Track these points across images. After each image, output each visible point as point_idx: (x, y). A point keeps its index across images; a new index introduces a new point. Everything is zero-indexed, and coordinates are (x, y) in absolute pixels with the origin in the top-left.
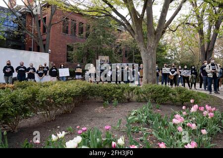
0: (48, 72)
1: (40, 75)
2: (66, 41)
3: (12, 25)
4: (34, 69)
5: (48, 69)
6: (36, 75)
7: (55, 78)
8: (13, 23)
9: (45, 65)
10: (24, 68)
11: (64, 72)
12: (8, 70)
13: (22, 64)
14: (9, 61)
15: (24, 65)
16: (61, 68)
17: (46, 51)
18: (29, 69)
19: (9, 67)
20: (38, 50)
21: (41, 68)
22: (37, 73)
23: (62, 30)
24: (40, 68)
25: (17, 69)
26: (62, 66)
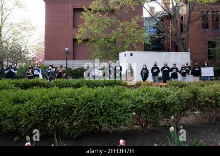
0: (190, 71)
1: (184, 75)
2: (207, 37)
3: (152, 31)
4: (177, 69)
5: (190, 69)
6: (179, 75)
7: (198, 78)
8: (152, 29)
9: (187, 64)
10: (168, 68)
11: (208, 72)
12: (155, 71)
13: (166, 65)
14: (155, 63)
15: (168, 66)
16: (204, 66)
17: (186, 50)
18: (172, 69)
19: (155, 68)
20: (176, 49)
21: (184, 67)
22: (180, 72)
23: (201, 26)
24: (182, 67)
25: (162, 69)
26: (206, 64)
